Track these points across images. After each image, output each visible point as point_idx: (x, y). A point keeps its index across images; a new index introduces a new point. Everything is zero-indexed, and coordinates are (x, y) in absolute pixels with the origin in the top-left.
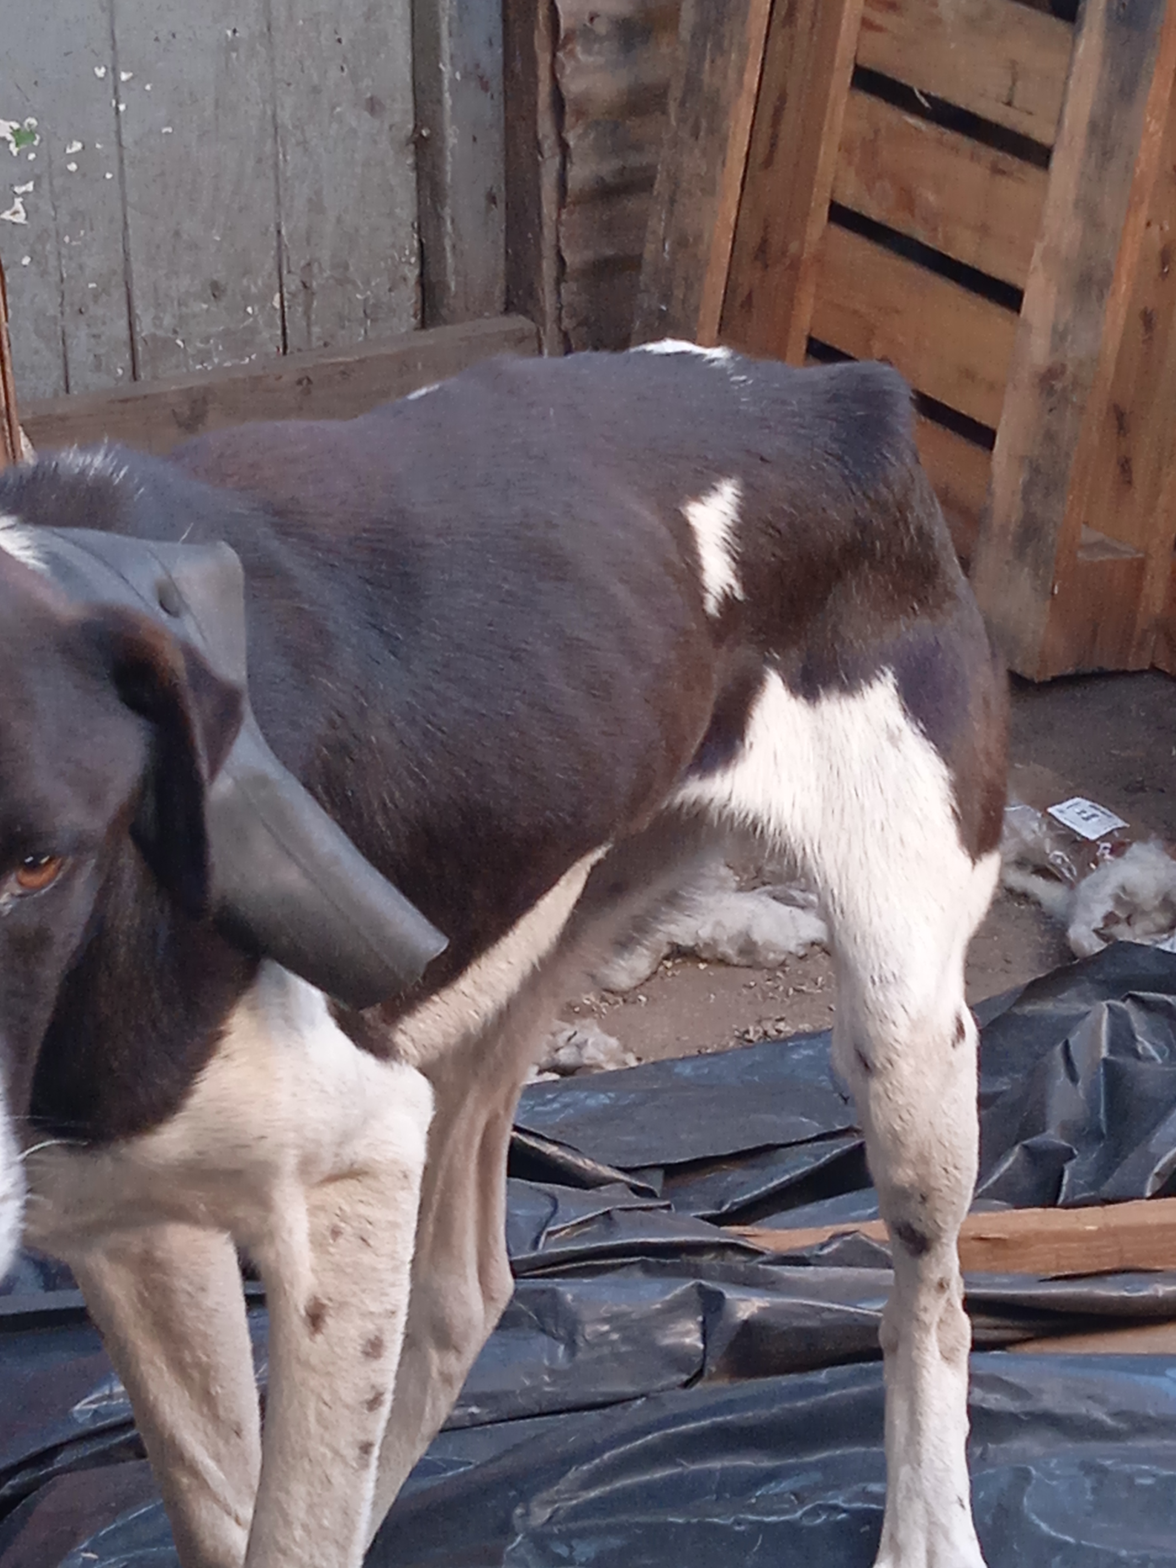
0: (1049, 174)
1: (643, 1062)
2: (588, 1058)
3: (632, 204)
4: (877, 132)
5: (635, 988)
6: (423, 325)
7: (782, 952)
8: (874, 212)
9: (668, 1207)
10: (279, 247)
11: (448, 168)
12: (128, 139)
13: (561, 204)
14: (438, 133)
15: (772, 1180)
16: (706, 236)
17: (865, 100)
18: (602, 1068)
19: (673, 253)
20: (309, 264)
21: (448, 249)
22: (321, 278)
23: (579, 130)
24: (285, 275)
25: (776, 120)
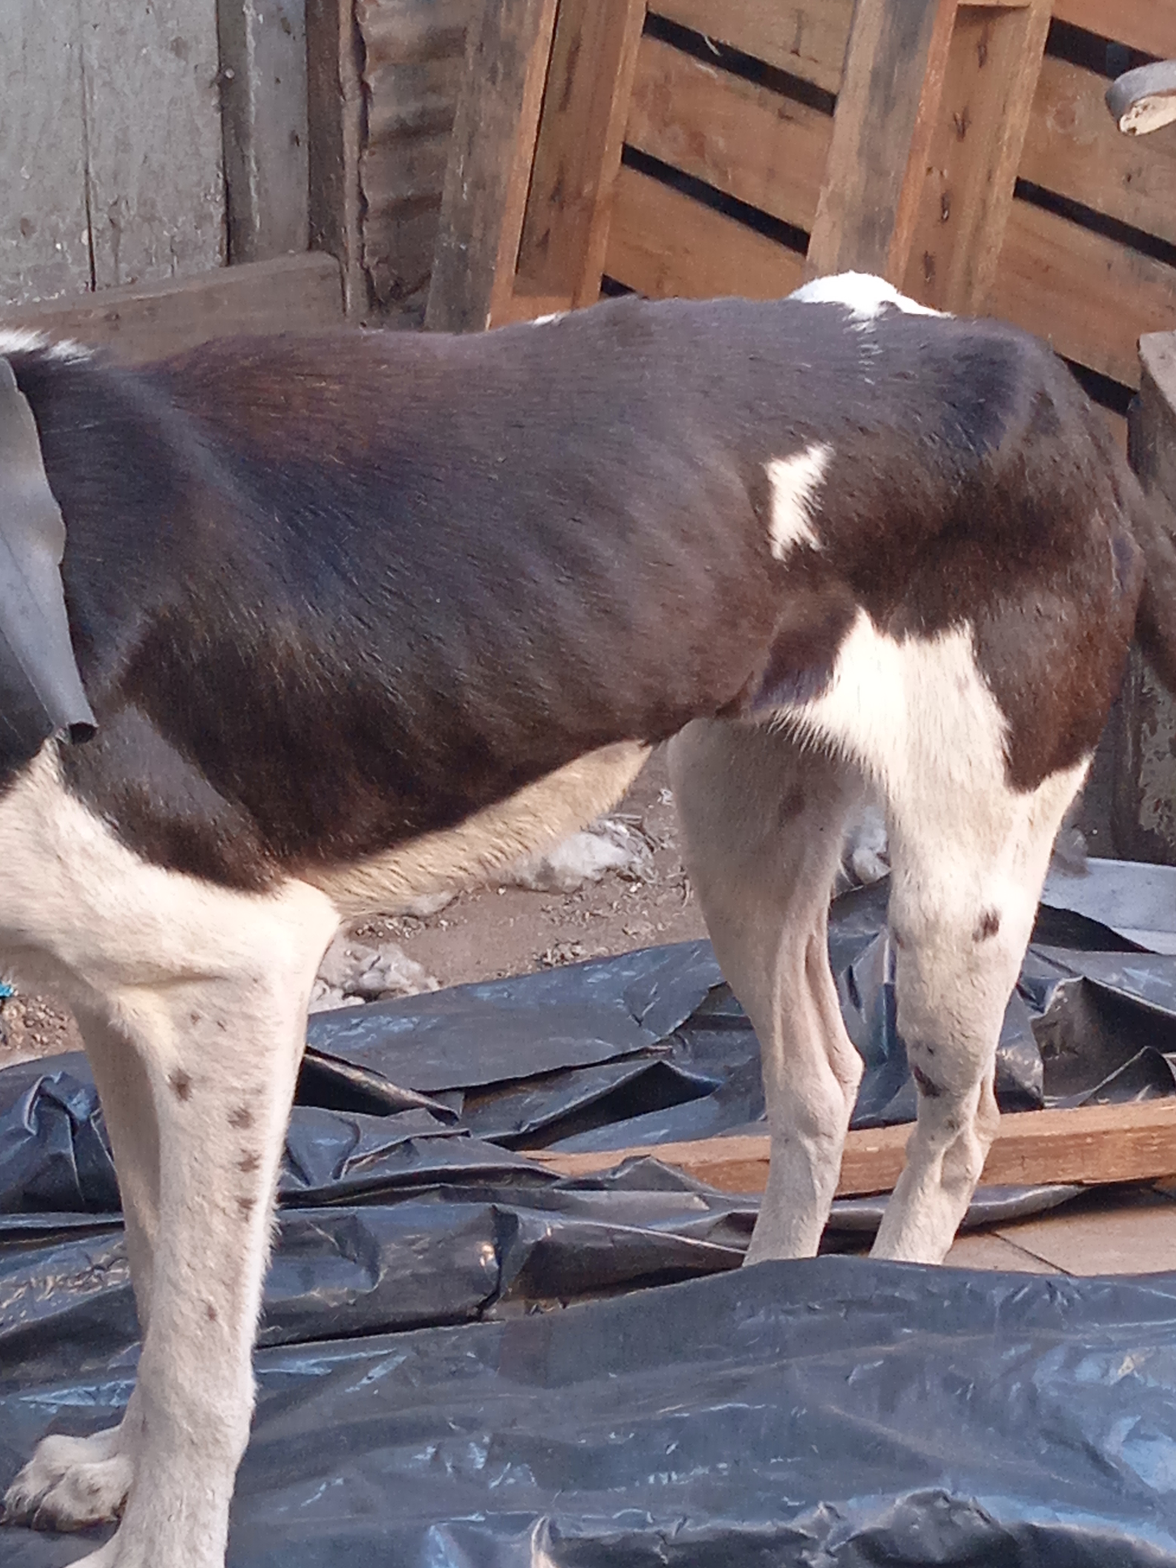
0: (834, 121)
1: (445, 987)
2: (392, 983)
3: (431, 146)
4: (667, 78)
5: (436, 913)
6: (228, 261)
7: (579, 877)
8: (666, 156)
9: (466, 1134)
10: (87, 185)
11: (253, 108)
13: (363, 144)
14: (241, 74)
15: (569, 1101)
16: (504, 179)
17: (658, 46)
18: (405, 992)
19: (472, 194)
20: (115, 203)
21: (252, 186)
22: (129, 214)
23: (379, 72)
24: (93, 212)
25: (571, 65)
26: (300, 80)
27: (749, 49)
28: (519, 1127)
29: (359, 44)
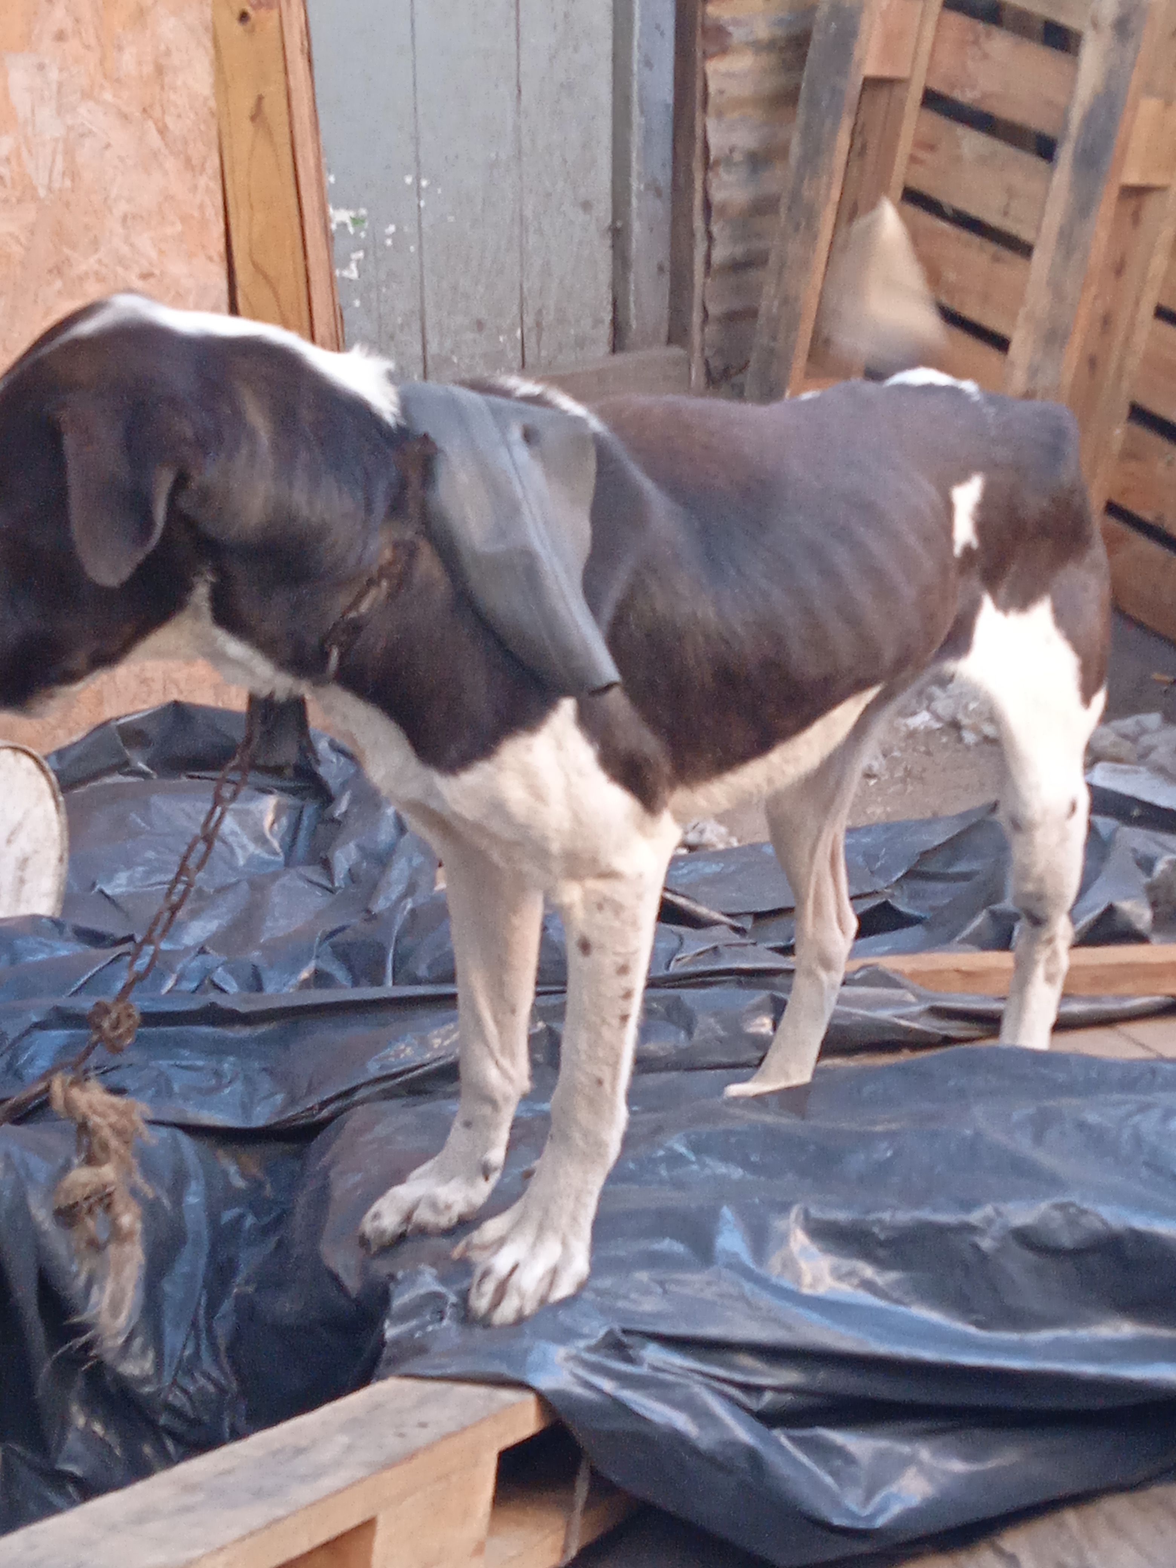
0: (1030, 262)
1: (743, 844)
2: (706, 840)
6: (614, 350)
9: (754, 944)
10: (522, 298)
11: (634, 248)
12: (425, 225)
13: (707, 273)
14: (627, 225)
16: (801, 297)
17: (911, 210)
18: (715, 847)
19: (779, 308)
20: (540, 310)
21: (632, 301)
22: (549, 317)
23: (721, 222)
24: (524, 316)
25: (851, 220)
26: (666, 229)
27: (974, 210)
29: (707, 206)
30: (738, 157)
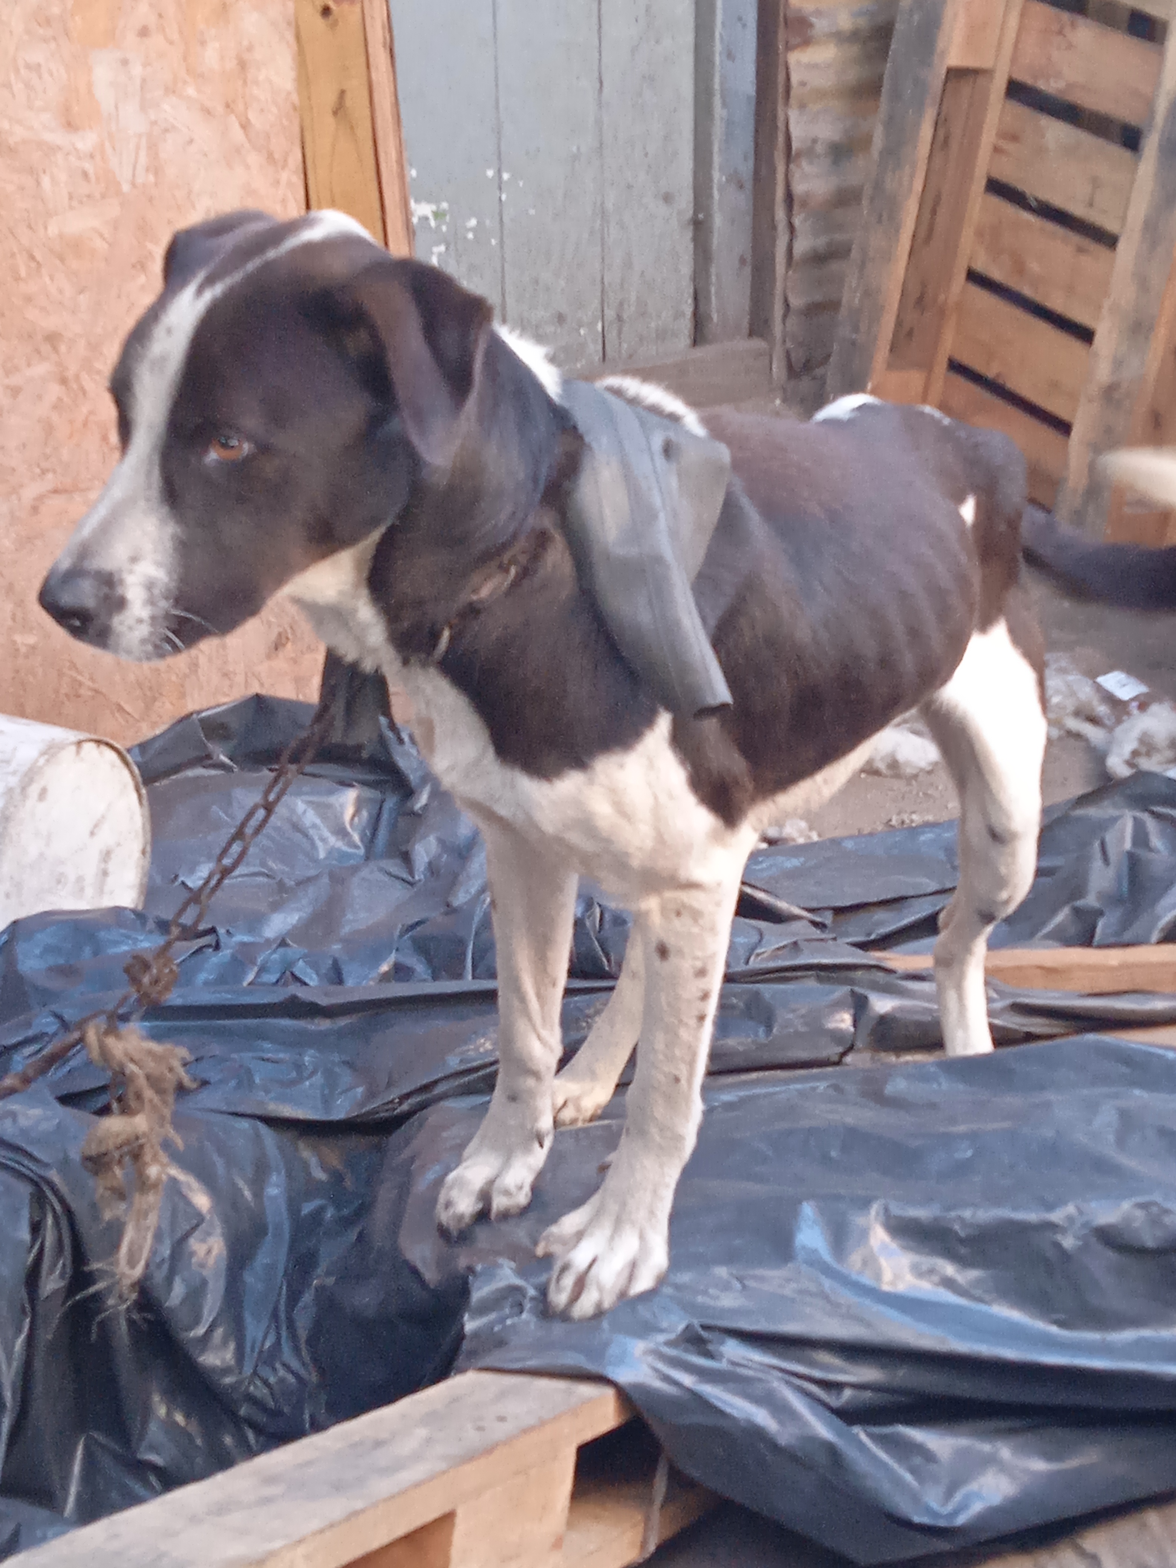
0: (1115, 253)
1: (823, 839)
2: (786, 834)
3: (834, 266)
4: (1001, 222)
6: (694, 344)
7: (916, 768)
8: (997, 274)
9: (835, 939)
10: (603, 291)
11: (716, 240)
12: (506, 219)
13: (789, 265)
14: (709, 216)
15: (905, 920)
16: (884, 288)
17: (995, 201)
18: (796, 841)
19: (861, 300)
20: (621, 303)
21: (713, 294)
22: (629, 311)
23: (803, 215)
24: (606, 308)
25: (934, 212)
26: (748, 219)
27: (1058, 201)
28: (869, 935)
29: (789, 198)
30: (820, 148)
